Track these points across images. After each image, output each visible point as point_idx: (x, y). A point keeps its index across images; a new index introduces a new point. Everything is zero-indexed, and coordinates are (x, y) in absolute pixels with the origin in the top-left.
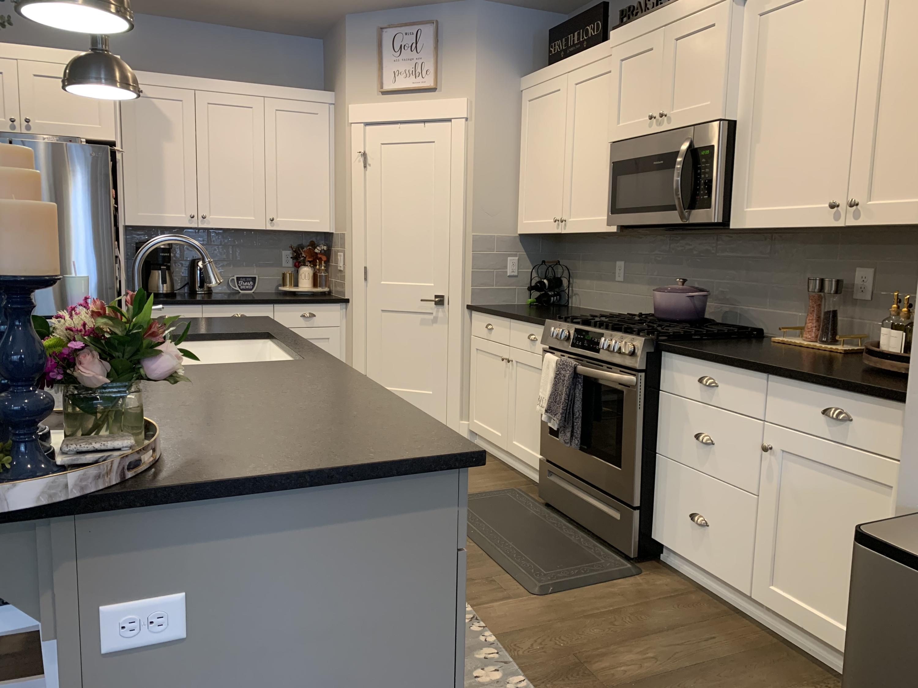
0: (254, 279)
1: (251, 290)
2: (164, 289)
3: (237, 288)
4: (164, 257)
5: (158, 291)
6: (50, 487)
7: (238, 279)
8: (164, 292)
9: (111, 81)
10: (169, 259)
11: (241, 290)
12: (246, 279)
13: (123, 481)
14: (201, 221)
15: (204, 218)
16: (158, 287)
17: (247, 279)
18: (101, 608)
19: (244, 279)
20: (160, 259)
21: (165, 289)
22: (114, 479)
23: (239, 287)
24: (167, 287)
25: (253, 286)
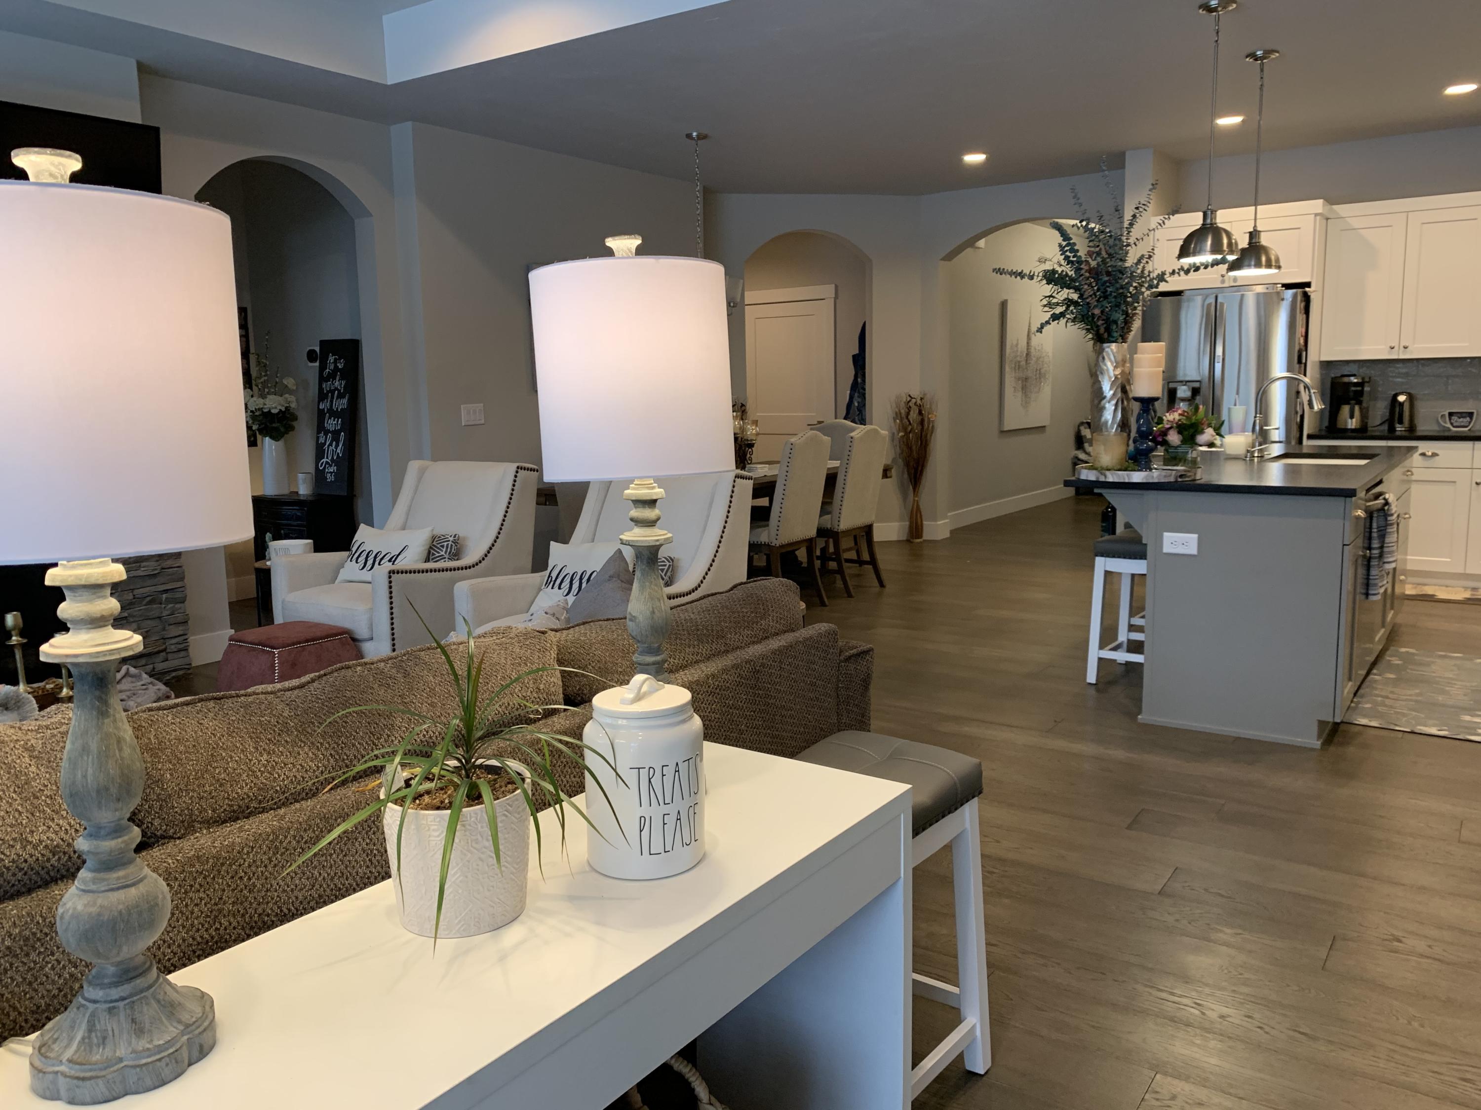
0: (1471, 415)
1: (1466, 427)
2: (1352, 424)
3: (1449, 425)
4: (1355, 391)
5: (1346, 425)
6: (1147, 476)
7: (1451, 414)
8: (1353, 427)
9: (1258, 265)
10: (1361, 393)
11: (1454, 427)
12: (1461, 415)
13: (1176, 481)
14: (1403, 352)
15: (1405, 348)
16: (1346, 422)
17: (1464, 415)
18: (1166, 534)
19: (1459, 415)
20: (1351, 394)
21: (1354, 424)
22: (1172, 479)
23: (1452, 424)
24: (1356, 423)
25: (1470, 423)
